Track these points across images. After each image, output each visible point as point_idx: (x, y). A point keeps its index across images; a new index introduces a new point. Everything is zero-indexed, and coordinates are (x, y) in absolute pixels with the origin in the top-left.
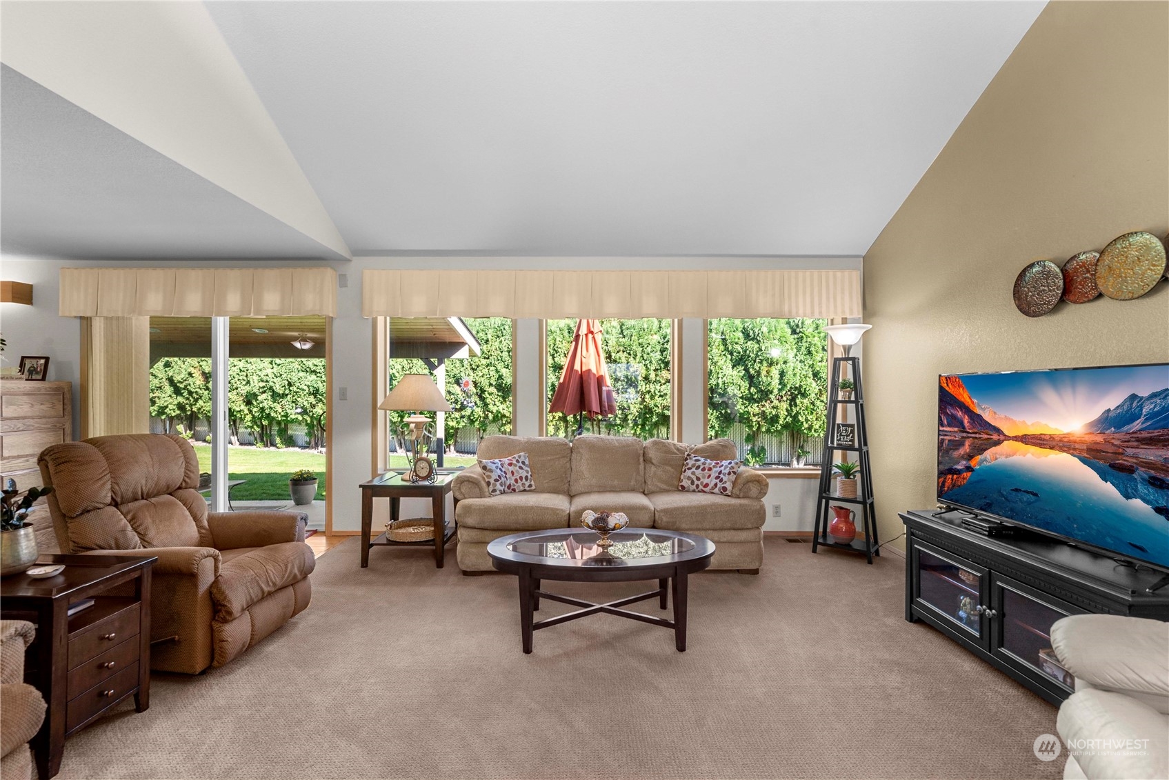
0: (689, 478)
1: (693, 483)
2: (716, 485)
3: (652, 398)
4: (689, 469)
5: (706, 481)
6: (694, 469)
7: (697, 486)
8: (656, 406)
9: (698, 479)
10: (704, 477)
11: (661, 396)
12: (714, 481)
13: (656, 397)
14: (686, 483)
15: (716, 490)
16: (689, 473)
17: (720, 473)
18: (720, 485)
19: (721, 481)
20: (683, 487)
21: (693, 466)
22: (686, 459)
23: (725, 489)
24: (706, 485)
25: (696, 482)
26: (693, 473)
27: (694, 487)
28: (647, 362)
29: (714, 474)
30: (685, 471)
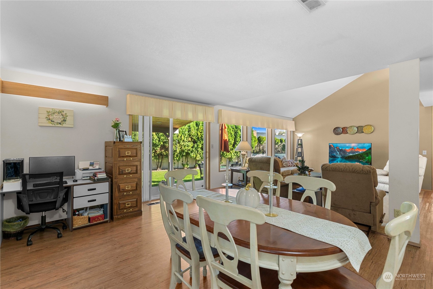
0: (285, 164)
1: (286, 165)
2: (292, 165)
3: (184, 147)
4: (284, 162)
5: (289, 164)
6: (285, 162)
7: (288, 166)
8: (186, 150)
9: (287, 164)
10: (288, 163)
11: (187, 146)
12: (291, 164)
13: (186, 147)
14: (285, 165)
15: (292, 166)
16: (285, 163)
17: (292, 162)
18: (293, 165)
19: (293, 164)
20: (284, 166)
21: (285, 161)
22: (282, 160)
23: (295, 166)
24: (290, 165)
25: (287, 165)
26: (286, 163)
27: (287, 166)
28: (184, 135)
29: (290, 163)
30: (283, 163)
